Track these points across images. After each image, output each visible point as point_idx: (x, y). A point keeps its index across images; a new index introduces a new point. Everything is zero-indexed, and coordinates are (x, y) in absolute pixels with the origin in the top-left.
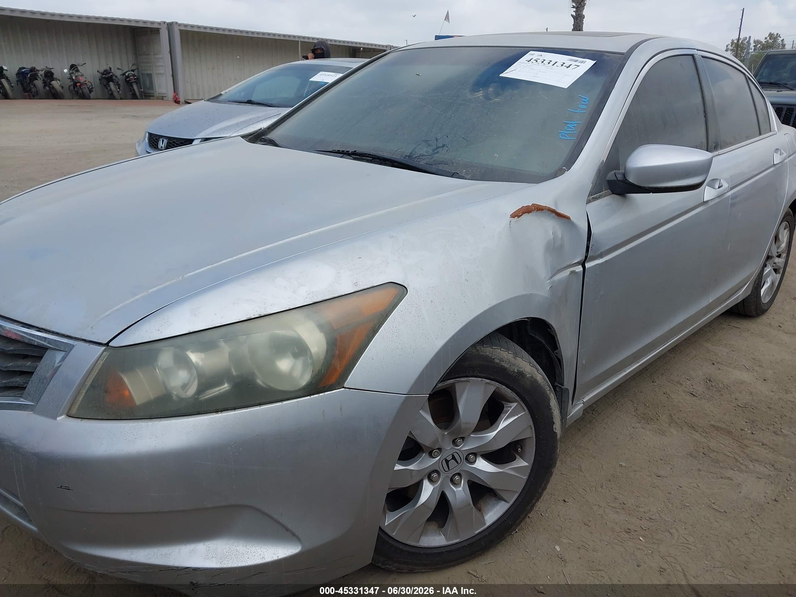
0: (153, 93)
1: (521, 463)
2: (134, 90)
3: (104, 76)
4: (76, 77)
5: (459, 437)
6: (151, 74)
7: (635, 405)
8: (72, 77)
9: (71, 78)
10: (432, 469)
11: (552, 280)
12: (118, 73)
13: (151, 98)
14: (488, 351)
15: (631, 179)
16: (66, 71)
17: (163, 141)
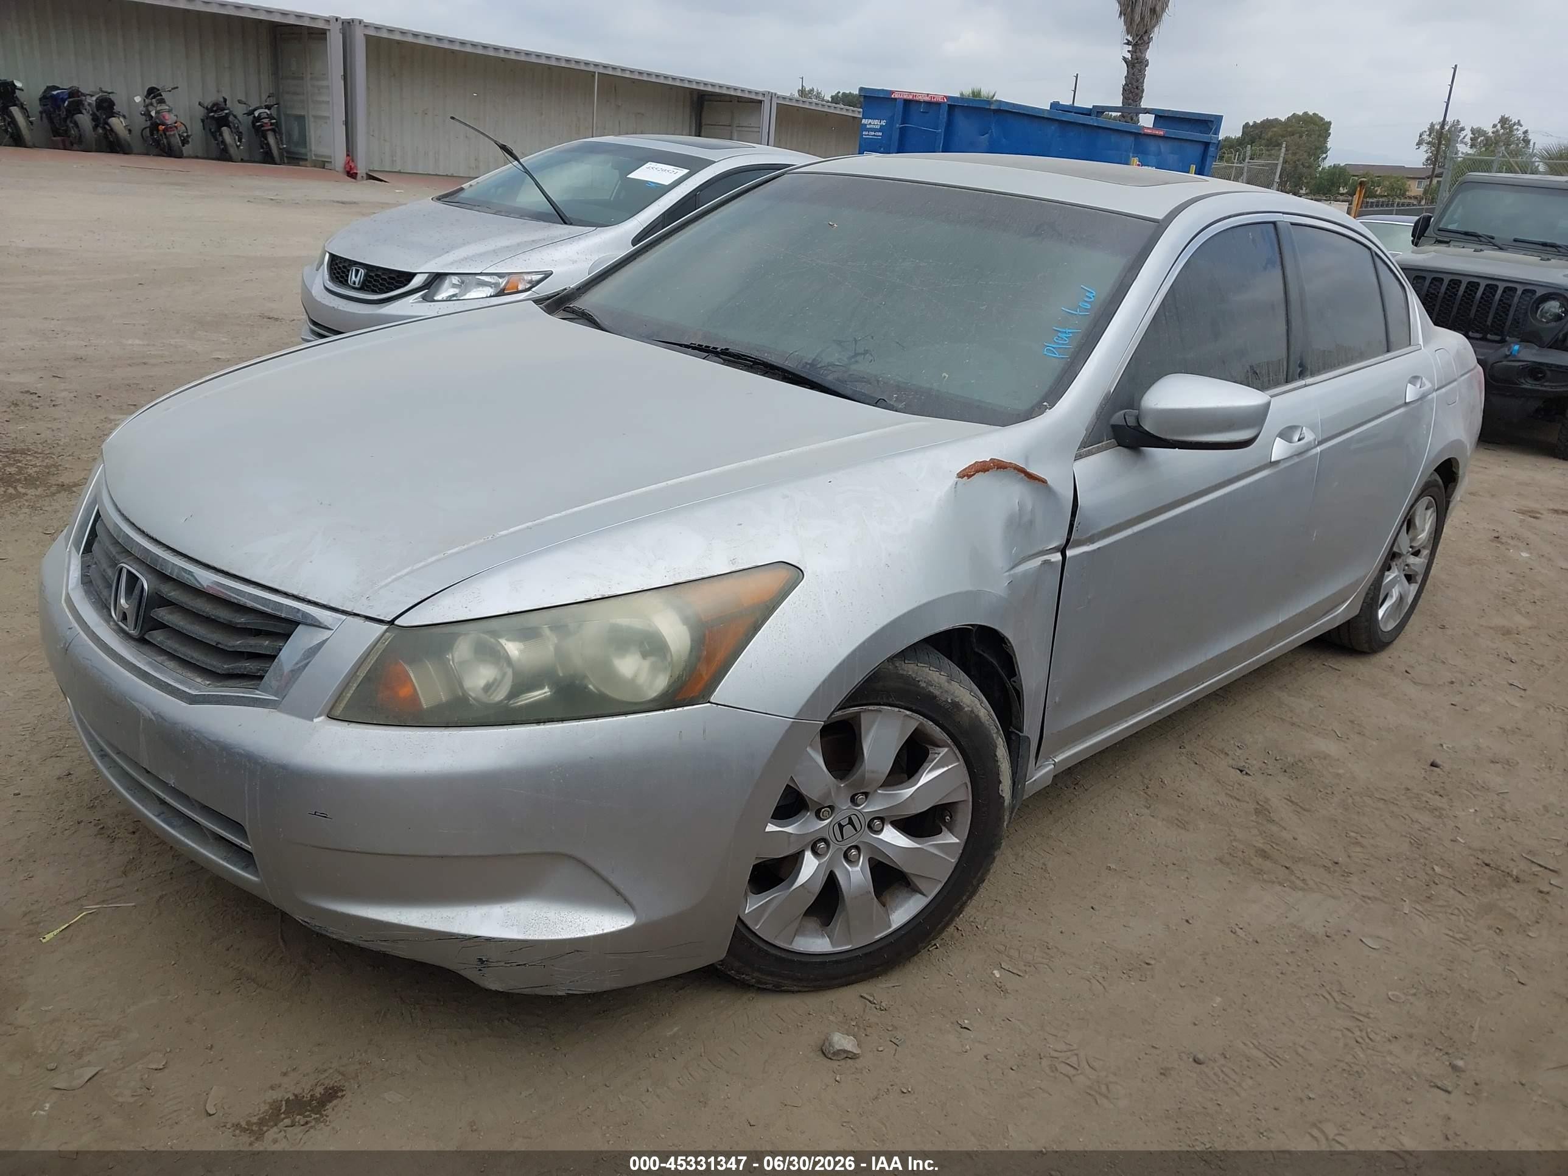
0: (306, 155)
1: (949, 838)
2: (268, 144)
3: (212, 114)
4: (157, 112)
5: (862, 791)
6: (303, 117)
7: (1146, 781)
8: (150, 112)
9: (147, 114)
10: (819, 836)
11: (1012, 572)
12: (239, 110)
13: (301, 163)
14: (910, 668)
15: (1147, 426)
16: (138, 99)
17: (357, 271)
